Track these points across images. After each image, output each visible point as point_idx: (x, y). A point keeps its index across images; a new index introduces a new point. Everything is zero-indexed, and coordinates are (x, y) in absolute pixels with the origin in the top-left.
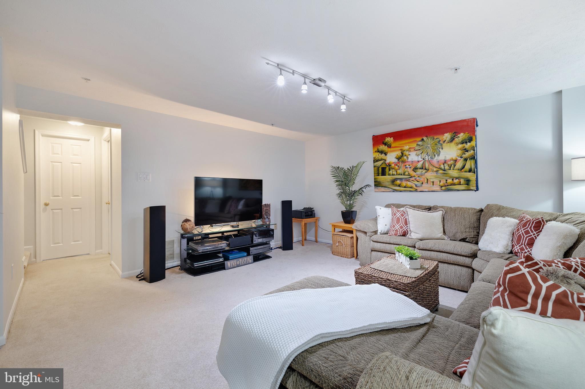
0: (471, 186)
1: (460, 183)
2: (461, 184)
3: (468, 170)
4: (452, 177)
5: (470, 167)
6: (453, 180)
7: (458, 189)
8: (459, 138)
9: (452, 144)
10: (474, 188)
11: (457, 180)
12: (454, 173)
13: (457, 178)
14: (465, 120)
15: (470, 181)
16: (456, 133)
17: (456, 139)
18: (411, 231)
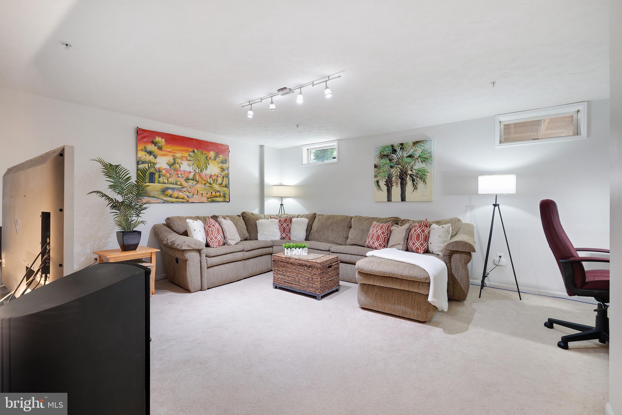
0: (227, 198)
1: (220, 196)
3: (224, 186)
4: (216, 190)
5: (226, 183)
6: (216, 192)
7: (219, 200)
8: (220, 159)
9: (215, 162)
10: (228, 200)
11: (219, 193)
12: (217, 187)
13: (218, 192)
14: (223, 145)
15: (226, 194)
16: (218, 153)
17: (218, 159)
18: (229, 239)
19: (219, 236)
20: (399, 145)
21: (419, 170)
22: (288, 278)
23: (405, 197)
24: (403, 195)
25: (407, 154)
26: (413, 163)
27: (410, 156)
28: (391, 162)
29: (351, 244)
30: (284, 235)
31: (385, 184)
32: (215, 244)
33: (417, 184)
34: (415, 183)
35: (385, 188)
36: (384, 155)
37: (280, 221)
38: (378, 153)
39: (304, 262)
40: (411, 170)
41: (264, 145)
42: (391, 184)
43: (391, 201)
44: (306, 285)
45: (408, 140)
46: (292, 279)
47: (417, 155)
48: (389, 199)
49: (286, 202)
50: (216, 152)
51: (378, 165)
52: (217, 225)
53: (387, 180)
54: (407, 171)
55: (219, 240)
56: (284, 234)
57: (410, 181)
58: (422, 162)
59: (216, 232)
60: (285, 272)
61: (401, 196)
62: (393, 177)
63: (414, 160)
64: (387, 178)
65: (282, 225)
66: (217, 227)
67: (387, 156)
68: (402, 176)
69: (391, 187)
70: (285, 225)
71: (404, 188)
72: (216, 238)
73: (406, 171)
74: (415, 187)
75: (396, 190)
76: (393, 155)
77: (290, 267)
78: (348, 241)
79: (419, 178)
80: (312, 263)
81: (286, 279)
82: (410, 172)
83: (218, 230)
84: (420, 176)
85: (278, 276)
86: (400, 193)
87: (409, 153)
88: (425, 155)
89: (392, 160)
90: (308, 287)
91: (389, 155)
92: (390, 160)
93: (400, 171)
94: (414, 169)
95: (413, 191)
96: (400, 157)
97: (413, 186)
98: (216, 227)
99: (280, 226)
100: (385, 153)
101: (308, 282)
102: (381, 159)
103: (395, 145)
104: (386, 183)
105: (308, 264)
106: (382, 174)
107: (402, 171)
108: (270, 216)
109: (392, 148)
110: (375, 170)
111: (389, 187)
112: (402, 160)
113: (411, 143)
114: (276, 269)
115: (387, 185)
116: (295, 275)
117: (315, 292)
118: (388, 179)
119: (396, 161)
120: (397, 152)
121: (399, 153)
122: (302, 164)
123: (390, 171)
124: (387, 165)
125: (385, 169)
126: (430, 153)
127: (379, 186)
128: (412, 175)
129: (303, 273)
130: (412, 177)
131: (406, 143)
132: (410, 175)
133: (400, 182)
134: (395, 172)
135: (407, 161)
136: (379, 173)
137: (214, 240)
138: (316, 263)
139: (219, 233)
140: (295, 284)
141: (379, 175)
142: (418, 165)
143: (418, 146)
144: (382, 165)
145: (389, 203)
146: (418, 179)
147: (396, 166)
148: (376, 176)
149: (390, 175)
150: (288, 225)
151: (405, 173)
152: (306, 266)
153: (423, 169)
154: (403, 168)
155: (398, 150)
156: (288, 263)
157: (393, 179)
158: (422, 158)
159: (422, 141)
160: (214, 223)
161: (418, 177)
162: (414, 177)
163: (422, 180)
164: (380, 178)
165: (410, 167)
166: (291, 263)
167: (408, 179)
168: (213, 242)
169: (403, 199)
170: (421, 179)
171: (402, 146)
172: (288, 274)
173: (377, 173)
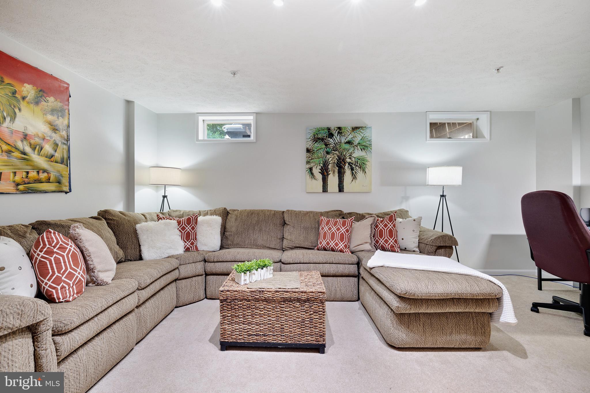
0: (64, 185)
1: (49, 179)
2: (51, 180)
3: (59, 160)
4: (38, 168)
5: (62, 156)
6: (38, 172)
7: (45, 189)
8: (49, 104)
9: (37, 109)
10: (66, 189)
11: (45, 175)
12: (41, 161)
13: (45, 171)
14: (56, 79)
15: (62, 177)
16: (44, 92)
17: (43, 103)
18: (99, 271)
19: (79, 270)
20: (336, 129)
21: (359, 158)
22: (257, 327)
23: (343, 187)
24: (341, 186)
25: (345, 139)
26: (352, 151)
27: (349, 142)
28: (327, 147)
29: (291, 247)
30: (188, 244)
31: (319, 172)
32: (70, 292)
33: (356, 174)
34: (354, 172)
35: (319, 177)
36: (319, 139)
37: (179, 223)
38: (310, 135)
39: (295, 294)
40: (350, 158)
41: (134, 102)
42: (327, 172)
43: (327, 192)
44: (299, 333)
45: (347, 123)
46: (267, 327)
47: (357, 141)
48: (325, 189)
49: (171, 191)
50: (39, 89)
51: (311, 149)
52: (71, 246)
53: (322, 168)
54: (346, 159)
55: (80, 280)
56: (188, 242)
57: (349, 170)
58: (362, 150)
59: (69, 262)
60: (250, 317)
61: (339, 187)
62: (329, 164)
63: (353, 147)
64: (322, 165)
65: (183, 228)
66: (72, 249)
67: (322, 139)
68: (340, 163)
69: (327, 176)
70: (188, 228)
71: (342, 177)
72: (70, 276)
73: (344, 159)
74: (354, 177)
75: (333, 180)
76: (329, 139)
77: (262, 307)
78: (285, 243)
79: (359, 167)
80: (312, 294)
81: (254, 328)
82: (348, 160)
83: (74, 256)
84: (359, 164)
85: (233, 327)
86: (338, 182)
87: (348, 138)
88: (365, 143)
89: (328, 144)
90: (302, 334)
91: (325, 139)
92: (326, 145)
93: (337, 158)
94: (353, 157)
95: (352, 181)
96: (337, 142)
97: (352, 175)
98: (70, 250)
99: (180, 231)
100: (320, 136)
101: (303, 326)
102: (315, 142)
103: (332, 128)
104: (321, 171)
105: (304, 297)
106: (317, 161)
107: (340, 158)
108: (157, 215)
109: (329, 132)
110: (308, 155)
111: (325, 176)
112: (340, 146)
113: (350, 128)
114: (229, 315)
115: (322, 173)
116: (274, 319)
117: (318, 341)
118: (324, 166)
119: (333, 147)
120: (334, 136)
121: (337, 138)
122: (198, 140)
123: (326, 158)
124: (322, 150)
125: (320, 155)
126: (370, 141)
127: (312, 174)
128: (351, 163)
129: (292, 314)
130: (351, 166)
131: (344, 127)
132: (349, 163)
133: (337, 171)
134: (332, 159)
135: (346, 148)
136: (312, 159)
137: (65, 282)
138: (319, 292)
139: (76, 264)
140: (273, 335)
141: (312, 161)
142: (358, 153)
143: (358, 132)
144: (316, 150)
145: (325, 194)
146: (357, 168)
147: (333, 152)
148: (308, 162)
149: (326, 162)
150: (193, 228)
151: (343, 161)
152: (298, 300)
153: (363, 158)
154: (341, 154)
155: (335, 135)
156: (257, 300)
157: (329, 167)
158: (362, 145)
159: (361, 127)
160: (62, 241)
161: (357, 166)
162: (353, 166)
163: (362, 169)
164: (314, 165)
165: (349, 155)
166: (266, 300)
167: (347, 166)
168: (63, 287)
169: (341, 189)
170: (360, 168)
171: (340, 130)
172: (258, 320)
173: (310, 158)
